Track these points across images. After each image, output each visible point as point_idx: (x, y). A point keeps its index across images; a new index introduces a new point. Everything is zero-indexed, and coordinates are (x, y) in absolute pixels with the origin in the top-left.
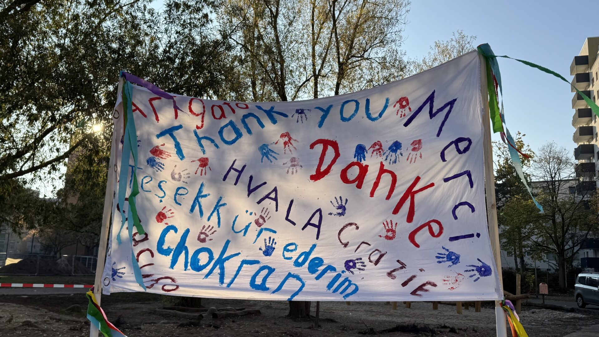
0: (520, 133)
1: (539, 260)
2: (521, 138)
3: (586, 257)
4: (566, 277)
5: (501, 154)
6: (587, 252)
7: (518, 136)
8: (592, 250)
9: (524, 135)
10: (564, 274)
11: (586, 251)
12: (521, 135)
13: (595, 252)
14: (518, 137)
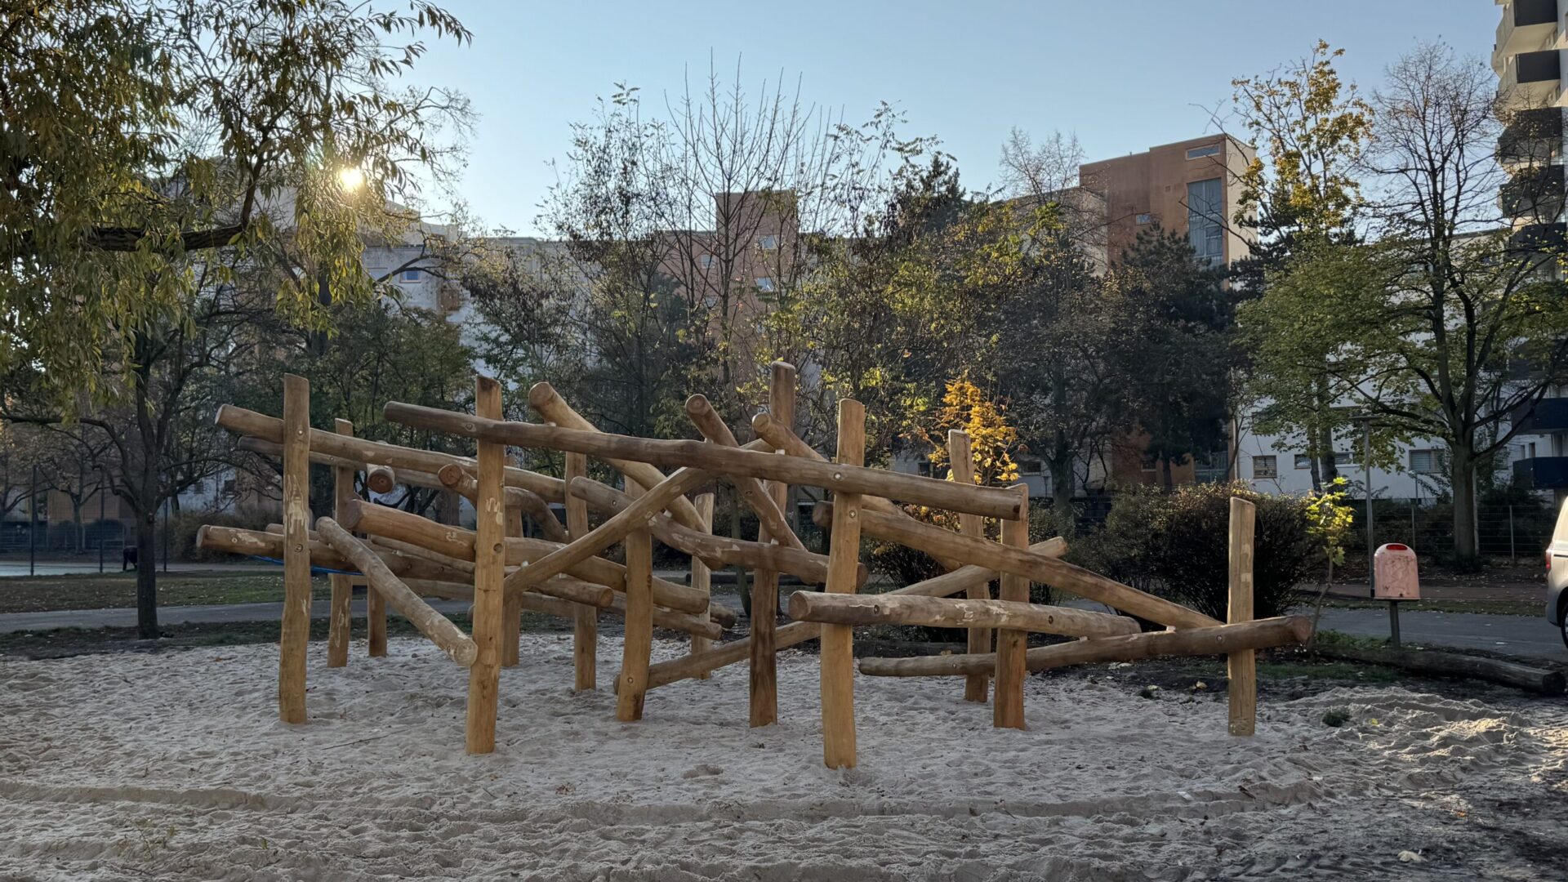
0: (1325, 46)
1: (1382, 466)
2: (1328, 63)
3: (1527, 456)
4: (1476, 519)
5: (1263, 121)
6: (1533, 445)
7: (1318, 55)
8: (1548, 437)
9: (1340, 52)
10: (1471, 510)
11: (1526, 439)
12: (1330, 52)
13: (1559, 441)
14: (1320, 58)
